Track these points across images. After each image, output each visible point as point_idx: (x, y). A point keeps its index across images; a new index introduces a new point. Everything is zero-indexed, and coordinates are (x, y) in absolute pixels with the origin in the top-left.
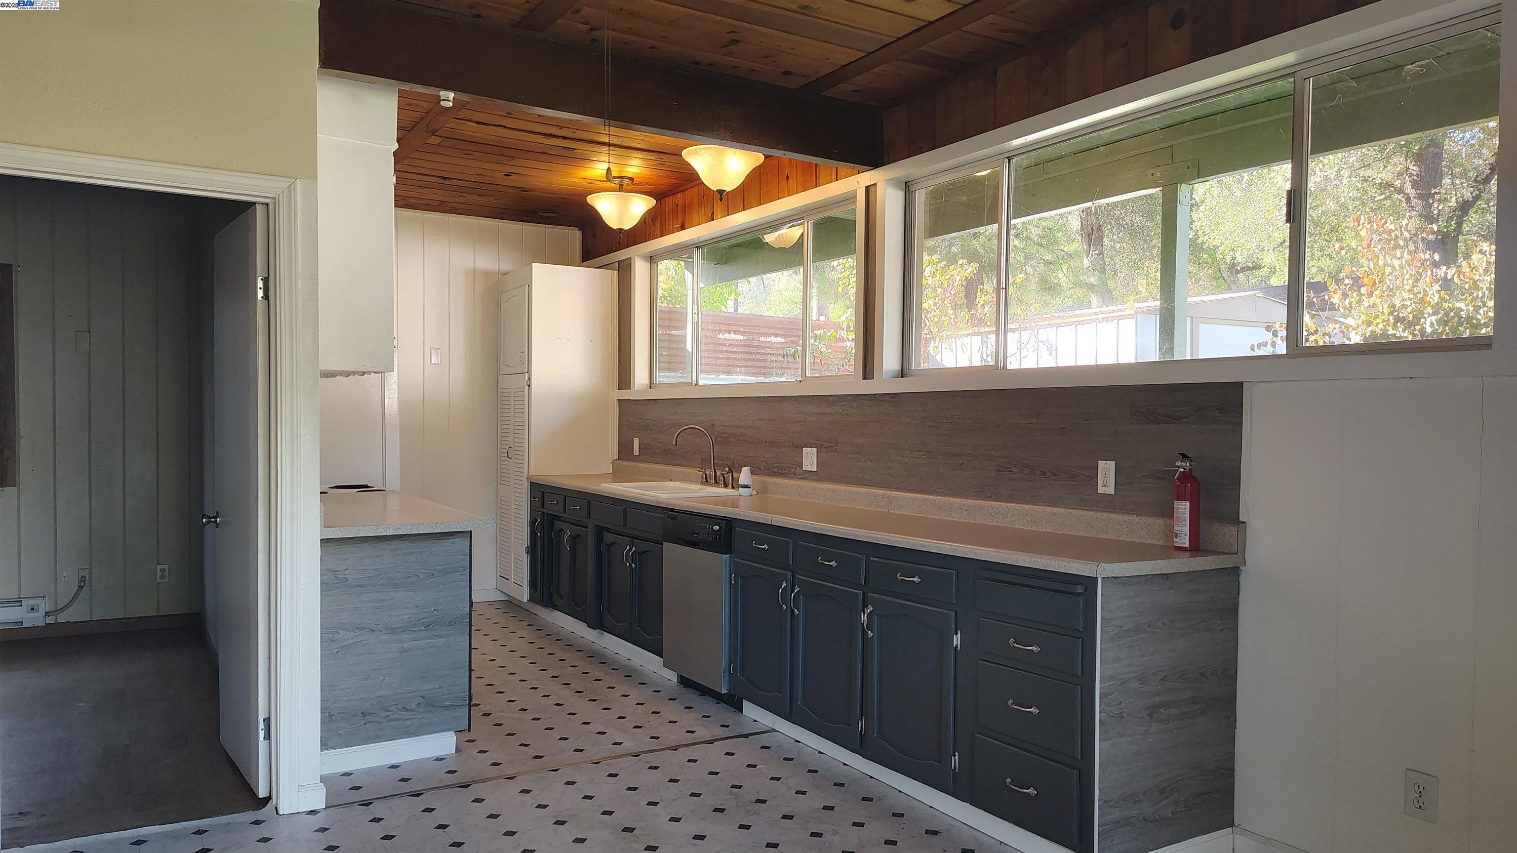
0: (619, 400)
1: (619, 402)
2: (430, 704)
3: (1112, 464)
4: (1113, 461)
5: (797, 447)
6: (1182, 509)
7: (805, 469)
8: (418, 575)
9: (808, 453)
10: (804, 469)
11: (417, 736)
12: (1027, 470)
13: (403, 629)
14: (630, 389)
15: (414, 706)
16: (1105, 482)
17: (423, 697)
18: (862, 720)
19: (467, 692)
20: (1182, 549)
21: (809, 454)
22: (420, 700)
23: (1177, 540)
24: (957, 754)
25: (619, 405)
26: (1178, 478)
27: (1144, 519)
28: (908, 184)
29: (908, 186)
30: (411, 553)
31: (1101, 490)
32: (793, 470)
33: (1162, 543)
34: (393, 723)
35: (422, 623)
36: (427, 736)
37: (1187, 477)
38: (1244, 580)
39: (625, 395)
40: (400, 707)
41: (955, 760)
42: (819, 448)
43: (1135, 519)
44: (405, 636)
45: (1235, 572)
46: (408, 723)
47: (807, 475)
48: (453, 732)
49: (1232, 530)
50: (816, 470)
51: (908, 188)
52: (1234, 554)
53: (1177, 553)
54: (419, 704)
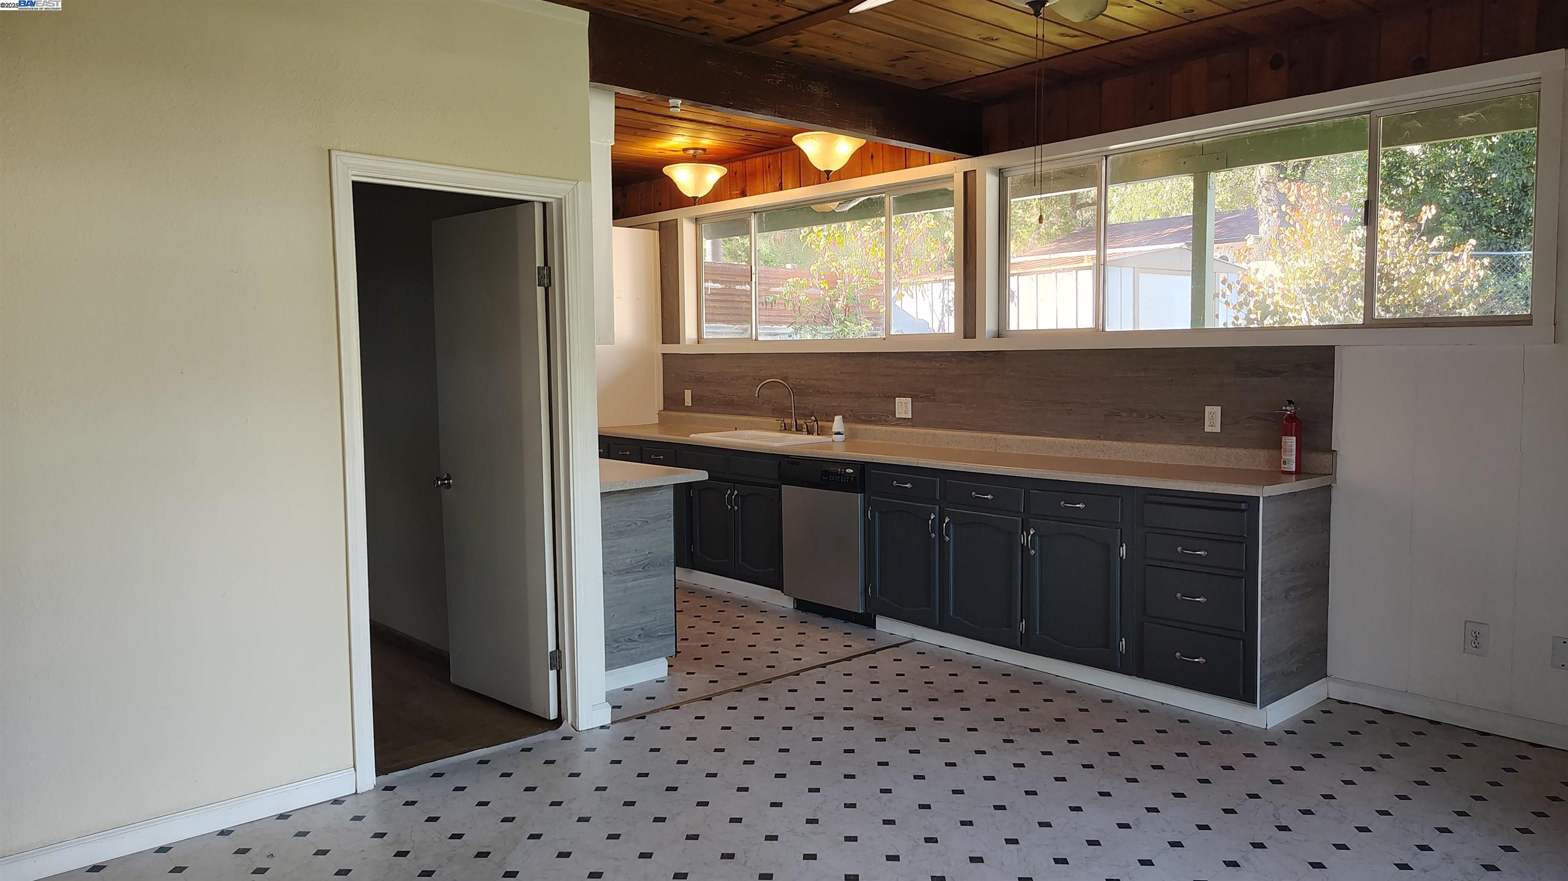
0: (663, 354)
1: (663, 356)
2: (647, 635)
3: (1218, 409)
4: (1219, 406)
5: (889, 397)
6: (1290, 442)
7: (899, 417)
8: (635, 523)
9: (901, 403)
10: (897, 417)
11: (640, 663)
12: (1135, 415)
13: (627, 571)
14: (679, 343)
15: (636, 637)
16: (1212, 423)
17: (642, 629)
18: (1022, 622)
19: (673, 623)
20: (1290, 473)
21: (903, 403)
22: (641, 632)
23: (1286, 466)
24: (1123, 639)
25: (663, 359)
26: (1285, 419)
27: (1250, 450)
28: (1002, 171)
29: (1002, 173)
30: (631, 504)
31: (1208, 429)
32: (888, 418)
33: (1266, 469)
34: (622, 652)
35: (641, 564)
36: (647, 662)
37: (1292, 418)
38: (1334, 494)
39: (671, 349)
40: (627, 638)
41: (1122, 644)
42: (914, 398)
43: (1241, 451)
44: (627, 577)
45: (1327, 489)
46: (632, 651)
47: (900, 422)
48: (664, 658)
49: (1329, 456)
50: (911, 417)
51: (1001, 173)
52: (1330, 475)
53: (1284, 476)
54: (639, 635)
